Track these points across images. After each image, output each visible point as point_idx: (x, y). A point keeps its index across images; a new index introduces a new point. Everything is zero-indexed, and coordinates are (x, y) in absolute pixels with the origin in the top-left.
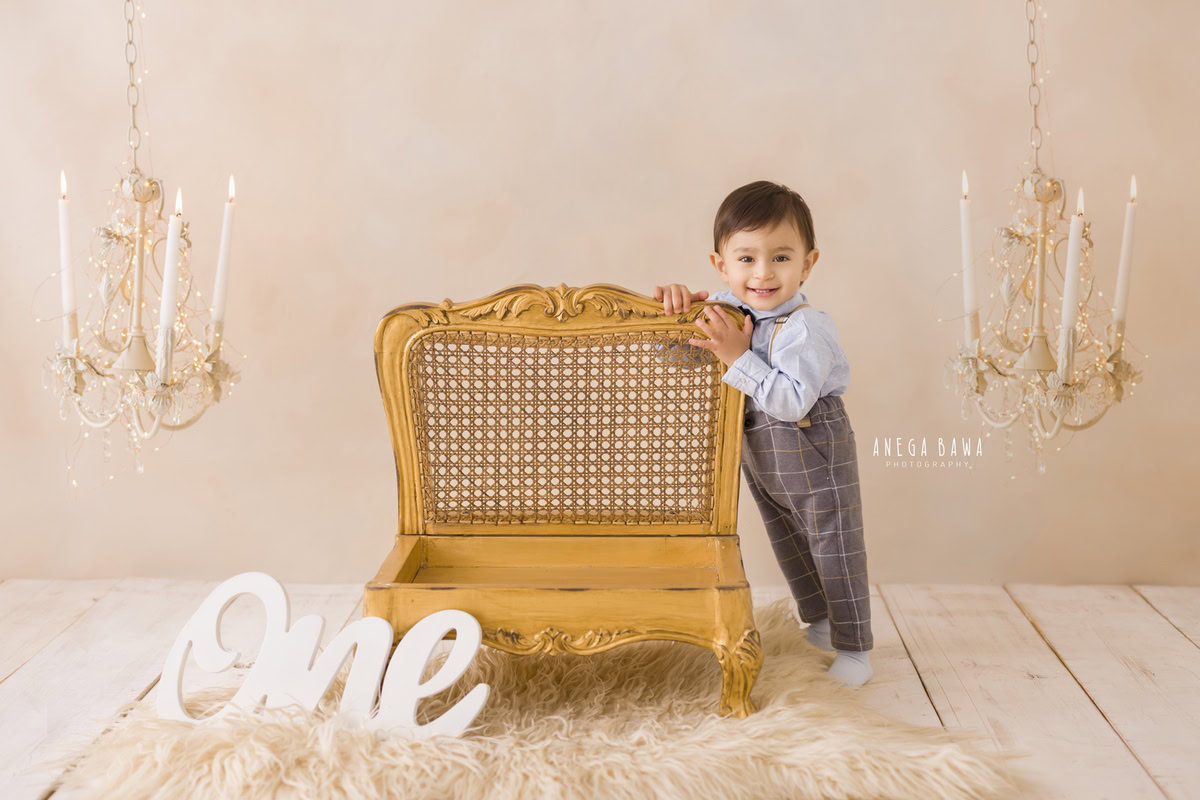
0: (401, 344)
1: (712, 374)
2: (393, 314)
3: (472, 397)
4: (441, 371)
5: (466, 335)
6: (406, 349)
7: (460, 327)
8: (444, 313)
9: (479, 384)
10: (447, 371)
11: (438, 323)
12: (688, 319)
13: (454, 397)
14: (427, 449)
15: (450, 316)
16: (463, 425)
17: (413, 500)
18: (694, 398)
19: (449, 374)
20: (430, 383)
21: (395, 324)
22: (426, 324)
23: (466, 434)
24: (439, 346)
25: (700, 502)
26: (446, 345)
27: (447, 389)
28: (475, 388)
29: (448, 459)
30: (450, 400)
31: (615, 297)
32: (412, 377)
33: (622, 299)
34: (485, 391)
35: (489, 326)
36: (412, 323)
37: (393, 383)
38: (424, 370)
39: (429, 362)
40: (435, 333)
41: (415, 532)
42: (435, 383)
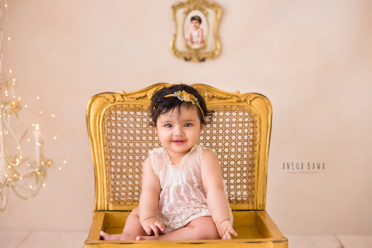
0: (100, 112)
1: (253, 127)
2: (97, 96)
3: (134, 138)
4: (119, 125)
5: (132, 107)
6: (102, 114)
7: (129, 103)
8: (122, 96)
9: (138, 132)
10: (122, 125)
11: (119, 101)
12: (241, 100)
13: (125, 138)
14: (111, 166)
15: (125, 97)
16: (129, 153)
17: (103, 192)
18: (244, 140)
19: (123, 127)
20: (114, 131)
21: (97, 101)
22: (113, 101)
23: (131, 158)
24: (119, 112)
25: (247, 193)
26: (122, 111)
27: (122, 134)
28: (136, 134)
29: (121, 170)
30: (123, 140)
31: (206, 89)
32: (105, 128)
33: (209, 90)
34: (141, 135)
35: (144, 103)
36: (106, 101)
37: (95, 131)
38: (111, 124)
39: (113, 121)
40: (117, 106)
41: (103, 209)
42: (116, 131)
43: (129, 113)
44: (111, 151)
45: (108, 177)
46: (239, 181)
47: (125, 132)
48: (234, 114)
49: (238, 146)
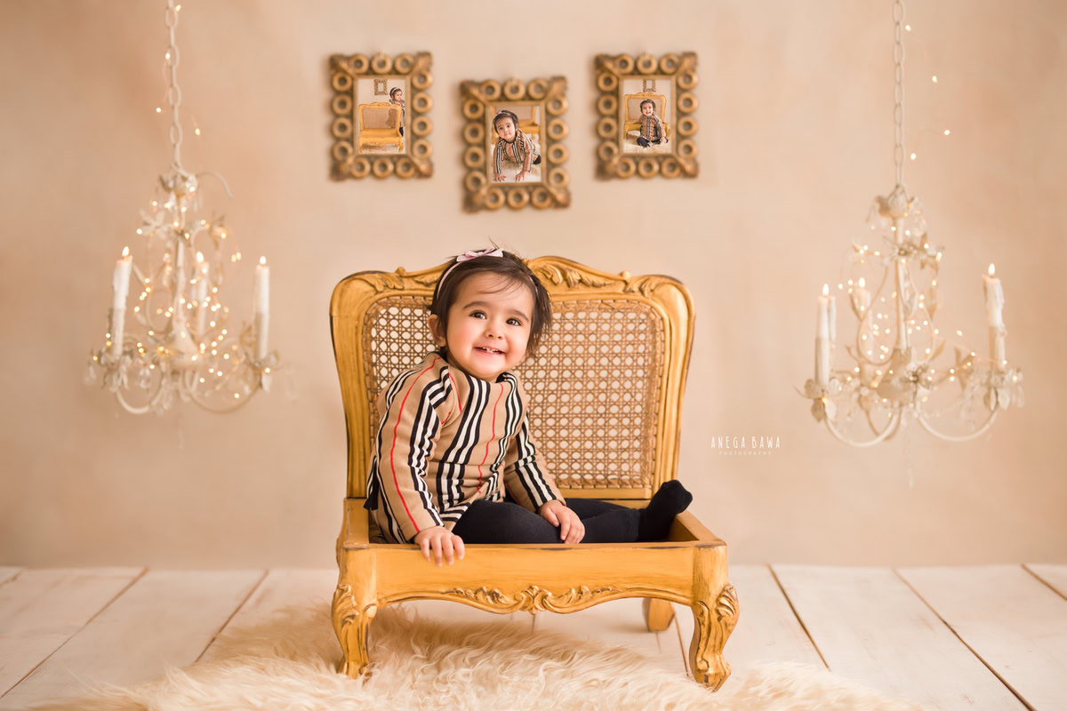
2: (352, 278)
4: (394, 335)
5: (420, 300)
7: (414, 292)
8: (400, 278)
10: (400, 335)
11: (394, 288)
12: (634, 289)
13: (406, 360)
15: (405, 281)
19: (402, 338)
21: (353, 287)
22: (382, 289)
24: (394, 311)
25: (641, 466)
26: (400, 308)
27: (399, 353)
31: (565, 266)
36: (368, 288)
38: (378, 333)
39: (383, 327)
40: (391, 298)
41: (363, 495)
42: (388, 347)
43: (412, 312)
44: (379, 385)
45: (372, 435)
46: (625, 444)
47: (406, 348)
48: (619, 316)
49: (625, 377)
